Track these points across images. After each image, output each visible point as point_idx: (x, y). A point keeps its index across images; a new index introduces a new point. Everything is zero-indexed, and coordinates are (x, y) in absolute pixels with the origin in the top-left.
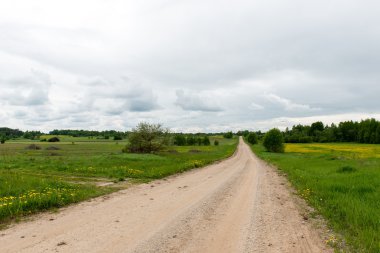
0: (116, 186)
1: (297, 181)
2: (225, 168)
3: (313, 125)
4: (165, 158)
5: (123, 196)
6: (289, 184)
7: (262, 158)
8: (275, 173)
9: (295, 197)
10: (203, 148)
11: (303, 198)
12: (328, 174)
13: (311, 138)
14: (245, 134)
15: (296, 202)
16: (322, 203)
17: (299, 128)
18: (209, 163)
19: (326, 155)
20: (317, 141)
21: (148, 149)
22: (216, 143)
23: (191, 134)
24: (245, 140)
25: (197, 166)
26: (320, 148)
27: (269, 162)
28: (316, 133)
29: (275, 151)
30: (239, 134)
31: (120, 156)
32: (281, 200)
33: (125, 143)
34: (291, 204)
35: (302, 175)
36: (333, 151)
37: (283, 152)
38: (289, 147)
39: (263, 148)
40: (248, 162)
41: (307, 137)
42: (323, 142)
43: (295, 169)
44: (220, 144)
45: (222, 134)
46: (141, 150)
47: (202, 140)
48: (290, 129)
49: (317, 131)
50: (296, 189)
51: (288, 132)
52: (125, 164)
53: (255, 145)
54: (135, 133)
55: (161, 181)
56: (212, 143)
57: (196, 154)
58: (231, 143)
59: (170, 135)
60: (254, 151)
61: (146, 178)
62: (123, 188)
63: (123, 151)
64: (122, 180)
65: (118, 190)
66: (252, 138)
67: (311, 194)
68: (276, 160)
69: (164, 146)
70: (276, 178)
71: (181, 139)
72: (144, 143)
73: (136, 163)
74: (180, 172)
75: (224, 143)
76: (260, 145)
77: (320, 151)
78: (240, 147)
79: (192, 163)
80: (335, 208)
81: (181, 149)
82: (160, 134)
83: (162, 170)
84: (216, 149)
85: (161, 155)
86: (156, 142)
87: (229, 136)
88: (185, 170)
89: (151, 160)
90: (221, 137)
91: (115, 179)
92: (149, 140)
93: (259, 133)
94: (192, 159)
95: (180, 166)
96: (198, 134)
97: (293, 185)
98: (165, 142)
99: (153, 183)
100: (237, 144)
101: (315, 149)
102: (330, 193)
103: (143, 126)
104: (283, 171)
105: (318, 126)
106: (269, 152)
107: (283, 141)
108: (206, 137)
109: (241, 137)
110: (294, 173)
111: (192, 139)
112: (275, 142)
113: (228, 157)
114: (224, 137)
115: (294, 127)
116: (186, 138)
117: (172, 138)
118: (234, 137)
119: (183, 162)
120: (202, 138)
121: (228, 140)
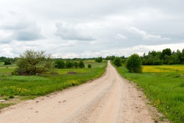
0: (7, 102)
1: (151, 95)
2: (96, 86)
3: (164, 51)
4: (48, 79)
5: (13, 110)
6: (145, 97)
7: (125, 78)
8: (134, 89)
9: (149, 106)
10: (79, 70)
11: (155, 106)
12: (173, 88)
13: (162, 61)
14: (112, 59)
15: (150, 110)
16: (168, 110)
17: (153, 54)
18: (83, 82)
19: (173, 74)
20: (166, 64)
21: (34, 72)
22: (90, 66)
23: (69, 60)
24: (112, 64)
25: (74, 85)
26: (168, 69)
27: (131, 80)
28: (165, 57)
29: (135, 72)
30: (108, 59)
31: (10, 78)
32: (138, 109)
33: (13, 67)
34: (146, 112)
35: (155, 89)
36: (177, 70)
37: (140, 72)
38: (145, 69)
39: (126, 70)
40: (114, 81)
41: (159, 60)
42: (171, 64)
43: (150, 85)
44: (92, 67)
45: (94, 59)
46: (28, 73)
48: (147, 54)
49: (167, 56)
50: (150, 100)
51: (145, 57)
52: (15, 84)
53: (120, 68)
54: (22, 59)
55: (45, 97)
56: (86, 66)
57: (73, 75)
58: (101, 65)
59: (51, 60)
60: (119, 72)
61: (32, 95)
62: (13, 104)
63: (13, 74)
64: (12, 97)
65: (8, 105)
66: (117, 62)
67: (161, 103)
68: (136, 78)
69: (47, 69)
70: (136, 92)
71: (60, 64)
72: (30, 67)
73: (22, 83)
74: (60, 89)
75: (96, 66)
76: (123, 68)
77: (168, 71)
78: (108, 69)
79: (69, 82)
80: (177, 113)
81: (61, 72)
82: (43, 59)
83: (46, 88)
84: (89, 70)
85: (44, 76)
86: (39, 66)
87: (99, 60)
88: (64, 88)
89: (36, 81)
90: (94, 61)
91: (5, 97)
92: (35, 64)
93: (123, 58)
94: (70, 79)
95: (60, 85)
96: (75, 59)
97: (148, 97)
98: (48, 66)
99: (38, 99)
100: (106, 66)
101: (165, 69)
102: (174, 102)
103: (29, 53)
104: (140, 87)
105: (167, 52)
106: (130, 72)
107: (141, 63)
108: (81, 61)
109: (109, 61)
110: (149, 88)
111: (69, 63)
112: (134, 64)
113: (98, 77)
114: (96, 61)
115: (150, 53)
116: (65, 62)
117: (53, 62)
118: (103, 61)
119: (62, 82)
120: (78, 62)
121: (99, 63)
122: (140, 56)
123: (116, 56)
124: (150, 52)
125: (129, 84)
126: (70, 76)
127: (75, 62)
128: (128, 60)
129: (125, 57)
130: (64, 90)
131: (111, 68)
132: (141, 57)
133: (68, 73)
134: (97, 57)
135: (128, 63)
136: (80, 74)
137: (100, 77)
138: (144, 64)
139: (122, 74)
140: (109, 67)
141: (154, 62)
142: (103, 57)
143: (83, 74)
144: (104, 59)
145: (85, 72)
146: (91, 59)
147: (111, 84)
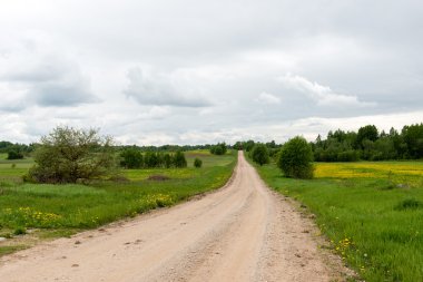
0: (10, 243)
1: (330, 227)
2: (210, 206)
3: (361, 130)
4: (103, 191)
5: (22, 262)
6: (318, 232)
7: (277, 189)
8: (295, 214)
9: (325, 252)
10: (174, 172)
11: (339, 253)
12: (380, 214)
13: (358, 152)
14: (247, 147)
15: (326, 262)
16: (367, 262)
17: (339, 137)
18: (183, 199)
19: (381, 181)
20: (367, 158)
21: (73, 176)
22: (198, 164)
23: (152, 148)
24: (248, 158)
25: (161, 205)
26: (370, 171)
27: (288, 194)
28: (365, 144)
29: (299, 176)
30: (238, 146)
31: (18, 189)
32: (301, 259)
33: (27, 165)
34: (318, 265)
35: (338, 214)
36: (390, 174)
37: (311, 178)
38: (321, 169)
39: (279, 172)
40: (251, 196)
41: (351, 151)
42: (377, 159)
43: (329, 205)
44: (204, 165)
45: (208, 147)
46: (59, 177)
47: (173, 157)
48: (324, 137)
49: (367, 141)
50: (328, 240)
51: (320, 143)
52: (28, 203)
53: (265, 167)
54: (47, 146)
55: (95, 233)
56: (190, 163)
57: (161, 183)
58: (223, 162)
59: (113, 149)
60: (263, 177)
61: (68, 228)
62: (23, 248)
63: (25, 180)
64: (20, 233)
65: (12, 250)
66: (259, 154)
67: (352, 246)
68: (299, 191)
69: (102, 169)
70: (297, 222)
71: (132, 158)
72: (64, 164)
73: (46, 201)
74: (129, 215)
75: (212, 162)
76: (273, 167)
77: (372, 175)
78: (238, 169)
79: (151, 199)
80: (386, 269)
81: (133, 175)
82: (94, 147)
83: (97, 212)
84: (197, 173)
85: (98, 186)
86: (86, 163)
87: (220, 150)
88: (140, 212)
89: (78, 196)
90: (207, 152)
91: (6, 231)
92: (75, 159)
93: (272, 145)
94: (154, 192)
95: (130, 206)
96: (165, 148)
97: (324, 233)
98: (104, 163)
99: (80, 236)
100: (235, 163)
101: (364, 171)
102: (381, 244)
103: (62, 133)
104: (309, 210)
105: (369, 132)
106: (288, 177)
107: (312, 158)
108: (179, 153)
109: (241, 152)
110: (327, 213)
111: (153, 156)
112: (297, 160)
113: (217, 188)
114: (212, 152)
115: (330, 135)
116: (143, 154)
117: (117, 154)
118: (228, 151)
119: (136, 198)
120: (173, 154)
121: (218, 157)
122: (308, 141)
123: (256, 142)
124: (330, 133)
125: (284, 203)
126: (154, 185)
127: (166, 153)
128: (282, 149)
129: (277, 143)
130: (139, 217)
131: (245, 169)
132: (312, 144)
133: (150, 179)
134: (216, 144)
135: (283, 156)
136: (177, 180)
137: (220, 187)
138: (318, 160)
139: (269, 181)
140: (242, 166)
141: (340, 154)
142: (227, 144)
143: (184, 180)
144: (230, 147)
145: (188, 175)
146: (202, 148)
147: (243, 204)
